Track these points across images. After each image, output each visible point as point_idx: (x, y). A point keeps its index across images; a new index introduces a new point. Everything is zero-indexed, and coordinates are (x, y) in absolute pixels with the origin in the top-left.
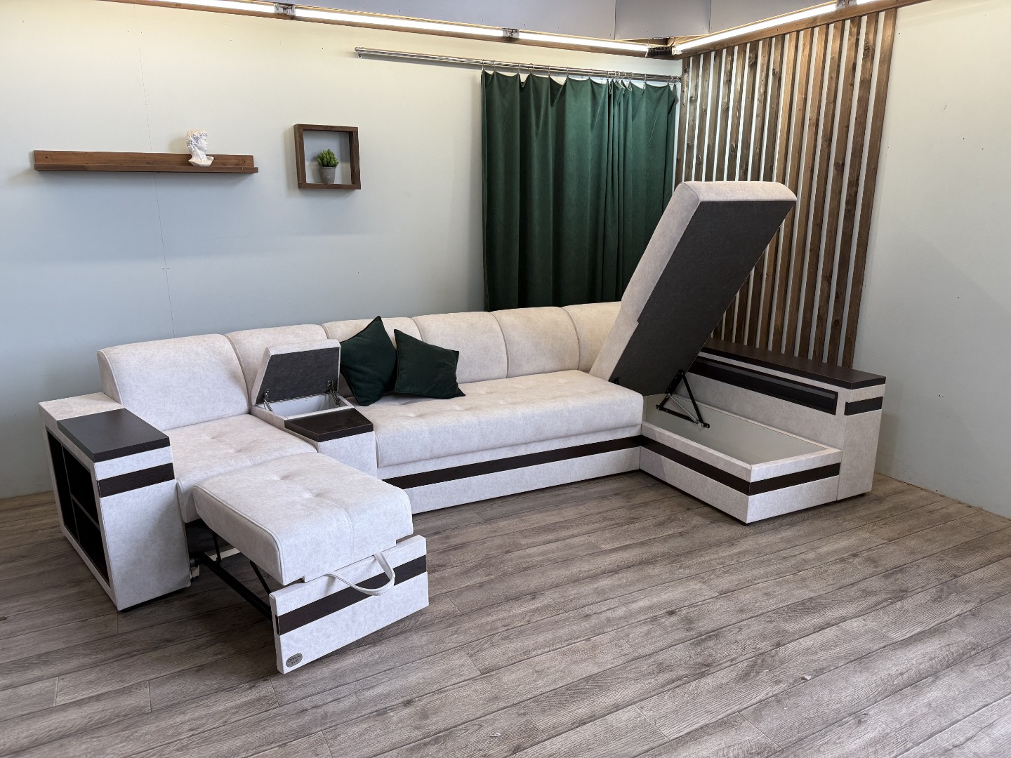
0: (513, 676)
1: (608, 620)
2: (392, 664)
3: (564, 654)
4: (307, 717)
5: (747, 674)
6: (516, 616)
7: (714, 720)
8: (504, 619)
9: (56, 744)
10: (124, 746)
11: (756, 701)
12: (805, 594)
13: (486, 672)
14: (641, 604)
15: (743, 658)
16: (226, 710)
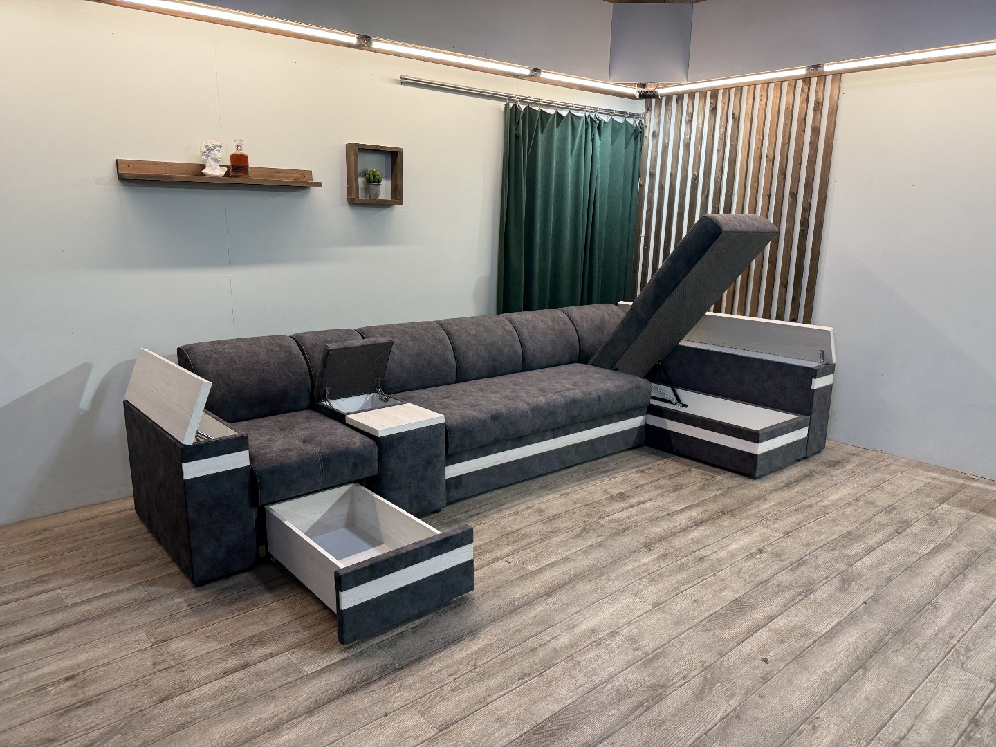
0: (679, 606)
1: (717, 559)
2: (578, 609)
3: (704, 586)
4: (541, 654)
5: (843, 586)
6: (647, 564)
7: (842, 618)
8: (639, 567)
9: (340, 701)
10: (402, 695)
11: (860, 602)
12: (841, 529)
13: (657, 606)
14: (733, 547)
15: (832, 576)
16: (468, 657)
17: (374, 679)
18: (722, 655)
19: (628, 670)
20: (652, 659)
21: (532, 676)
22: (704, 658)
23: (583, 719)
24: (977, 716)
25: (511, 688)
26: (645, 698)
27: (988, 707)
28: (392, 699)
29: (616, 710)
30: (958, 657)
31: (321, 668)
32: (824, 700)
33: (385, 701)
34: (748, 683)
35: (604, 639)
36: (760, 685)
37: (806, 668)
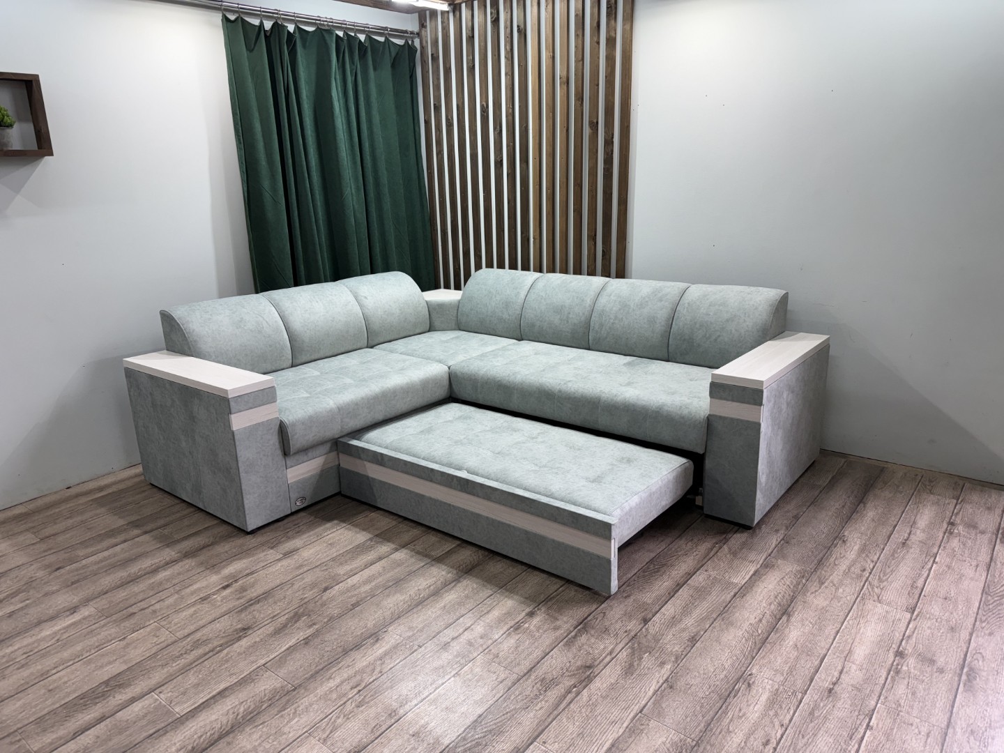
16: (372, 664)
17: (263, 707)
18: (646, 621)
19: (551, 654)
20: (575, 637)
21: (447, 677)
22: (629, 628)
23: (509, 720)
24: (901, 648)
25: (424, 696)
26: (572, 683)
27: (909, 637)
28: (286, 730)
29: (543, 703)
30: (873, 588)
31: (196, 705)
32: (754, 655)
33: (279, 733)
34: (676, 648)
35: (522, 622)
36: (688, 649)
37: (731, 624)
